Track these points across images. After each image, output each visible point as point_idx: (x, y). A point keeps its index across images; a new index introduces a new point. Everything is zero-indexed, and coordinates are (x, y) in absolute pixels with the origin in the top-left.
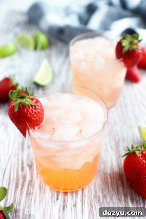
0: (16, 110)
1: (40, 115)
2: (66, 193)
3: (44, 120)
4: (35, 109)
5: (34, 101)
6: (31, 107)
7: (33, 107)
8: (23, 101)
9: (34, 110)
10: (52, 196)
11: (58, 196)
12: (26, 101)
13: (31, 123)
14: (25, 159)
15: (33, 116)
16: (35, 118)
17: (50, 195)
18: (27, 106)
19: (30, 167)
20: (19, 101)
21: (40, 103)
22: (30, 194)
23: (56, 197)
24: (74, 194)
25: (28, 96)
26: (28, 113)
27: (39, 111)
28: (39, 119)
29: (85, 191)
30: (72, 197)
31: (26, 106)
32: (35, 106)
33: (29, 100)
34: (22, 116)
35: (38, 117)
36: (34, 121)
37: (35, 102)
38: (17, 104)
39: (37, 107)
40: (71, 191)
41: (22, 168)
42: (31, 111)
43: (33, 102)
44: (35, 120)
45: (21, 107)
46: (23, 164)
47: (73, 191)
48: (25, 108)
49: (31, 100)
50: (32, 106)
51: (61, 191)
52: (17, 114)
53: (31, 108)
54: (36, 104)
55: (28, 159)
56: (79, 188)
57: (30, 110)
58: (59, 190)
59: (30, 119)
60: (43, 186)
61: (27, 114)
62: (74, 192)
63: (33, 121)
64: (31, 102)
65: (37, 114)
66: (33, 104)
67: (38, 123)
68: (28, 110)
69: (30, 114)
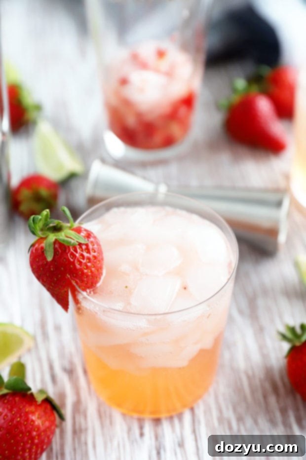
0: (50, 258)
1: (98, 262)
2: (157, 421)
3: (104, 272)
4: (86, 251)
5: (83, 234)
6: (79, 248)
7: (84, 247)
8: (61, 236)
9: (86, 254)
10: (129, 430)
11: (141, 428)
12: (67, 237)
13: (82, 281)
14: (55, 355)
15: (85, 267)
16: (89, 271)
17: (125, 428)
18: (71, 247)
19: (70, 372)
20: (52, 237)
21: (95, 237)
22: (81, 430)
23: (137, 431)
24: (176, 421)
25: (69, 225)
26: (76, 261)
27: (95, 254)
28: (96, 271)
29: (197, 411)
30: (173, 426)
31: (69, 247)
32: (87, 245)
33: (72, 233)
34: (62, 269)
35: (94, 267)
36: (88, 276)
37: (84, 237)
38: (49, 245)
39: (90, 246)
40: (168, 415)
41: (54, 378)
42: (81, 257)
43: (81, 236)
44: (90, 274)
45: (60, 251)
46: (51, 368)
47: (174, 414)
48: (67, 251)
49: (76, 233)
50: (80, 245)
51: (147, 416)
52: (52, 266)
53: (79, 250)
54: (88, 240)
55: (62, 355)
56: (184, 406)
57: (77, 255)
58: (142, 416)
59: (80, 273)
60: (105, 412)
61: (73, 263)
62: (175, 416)
63: (85, 277)
64: (77, 237)
65: (93, 262)
66: (83, 241)
67: (95, 280)
68: (74, 256)
69: (78, 263)
